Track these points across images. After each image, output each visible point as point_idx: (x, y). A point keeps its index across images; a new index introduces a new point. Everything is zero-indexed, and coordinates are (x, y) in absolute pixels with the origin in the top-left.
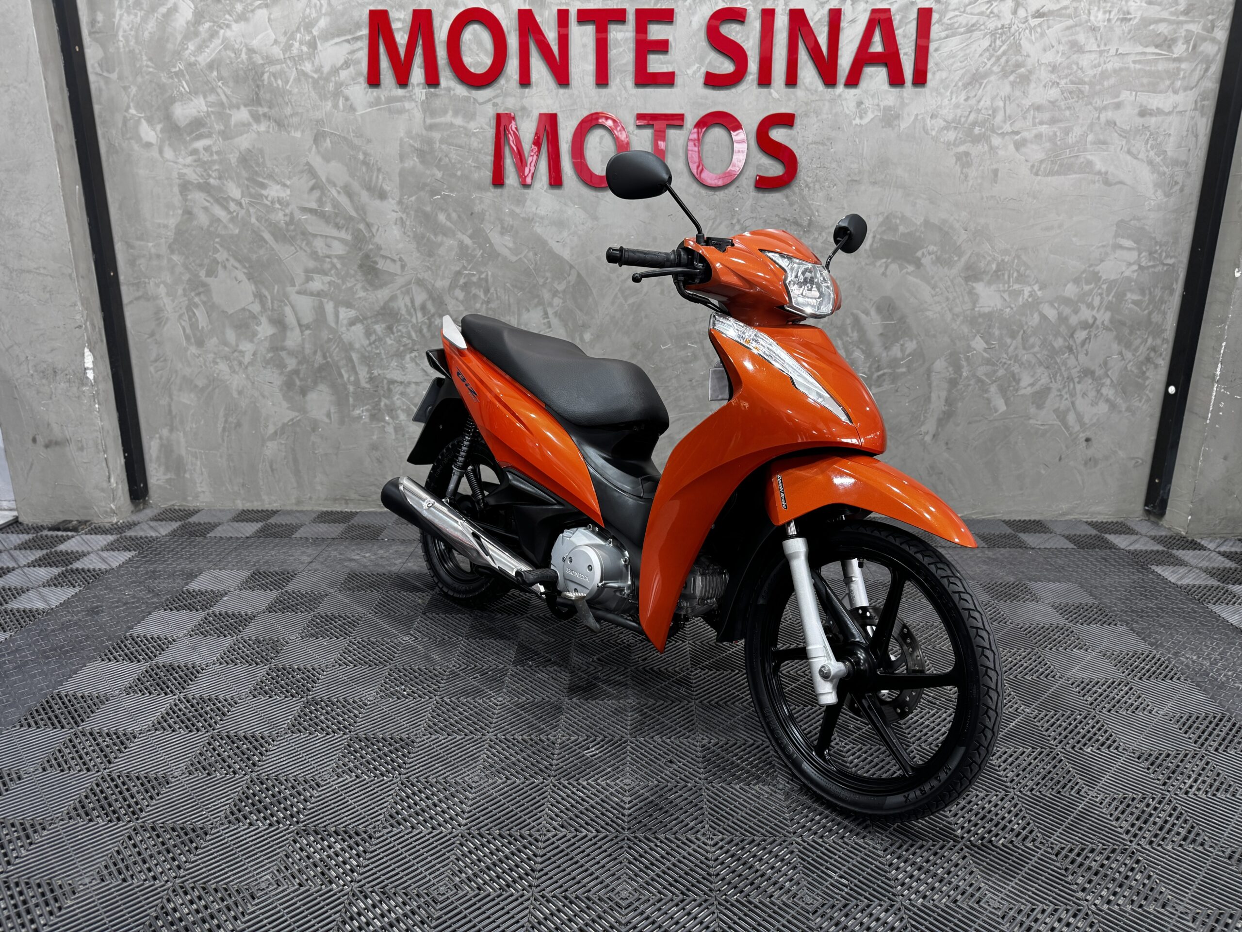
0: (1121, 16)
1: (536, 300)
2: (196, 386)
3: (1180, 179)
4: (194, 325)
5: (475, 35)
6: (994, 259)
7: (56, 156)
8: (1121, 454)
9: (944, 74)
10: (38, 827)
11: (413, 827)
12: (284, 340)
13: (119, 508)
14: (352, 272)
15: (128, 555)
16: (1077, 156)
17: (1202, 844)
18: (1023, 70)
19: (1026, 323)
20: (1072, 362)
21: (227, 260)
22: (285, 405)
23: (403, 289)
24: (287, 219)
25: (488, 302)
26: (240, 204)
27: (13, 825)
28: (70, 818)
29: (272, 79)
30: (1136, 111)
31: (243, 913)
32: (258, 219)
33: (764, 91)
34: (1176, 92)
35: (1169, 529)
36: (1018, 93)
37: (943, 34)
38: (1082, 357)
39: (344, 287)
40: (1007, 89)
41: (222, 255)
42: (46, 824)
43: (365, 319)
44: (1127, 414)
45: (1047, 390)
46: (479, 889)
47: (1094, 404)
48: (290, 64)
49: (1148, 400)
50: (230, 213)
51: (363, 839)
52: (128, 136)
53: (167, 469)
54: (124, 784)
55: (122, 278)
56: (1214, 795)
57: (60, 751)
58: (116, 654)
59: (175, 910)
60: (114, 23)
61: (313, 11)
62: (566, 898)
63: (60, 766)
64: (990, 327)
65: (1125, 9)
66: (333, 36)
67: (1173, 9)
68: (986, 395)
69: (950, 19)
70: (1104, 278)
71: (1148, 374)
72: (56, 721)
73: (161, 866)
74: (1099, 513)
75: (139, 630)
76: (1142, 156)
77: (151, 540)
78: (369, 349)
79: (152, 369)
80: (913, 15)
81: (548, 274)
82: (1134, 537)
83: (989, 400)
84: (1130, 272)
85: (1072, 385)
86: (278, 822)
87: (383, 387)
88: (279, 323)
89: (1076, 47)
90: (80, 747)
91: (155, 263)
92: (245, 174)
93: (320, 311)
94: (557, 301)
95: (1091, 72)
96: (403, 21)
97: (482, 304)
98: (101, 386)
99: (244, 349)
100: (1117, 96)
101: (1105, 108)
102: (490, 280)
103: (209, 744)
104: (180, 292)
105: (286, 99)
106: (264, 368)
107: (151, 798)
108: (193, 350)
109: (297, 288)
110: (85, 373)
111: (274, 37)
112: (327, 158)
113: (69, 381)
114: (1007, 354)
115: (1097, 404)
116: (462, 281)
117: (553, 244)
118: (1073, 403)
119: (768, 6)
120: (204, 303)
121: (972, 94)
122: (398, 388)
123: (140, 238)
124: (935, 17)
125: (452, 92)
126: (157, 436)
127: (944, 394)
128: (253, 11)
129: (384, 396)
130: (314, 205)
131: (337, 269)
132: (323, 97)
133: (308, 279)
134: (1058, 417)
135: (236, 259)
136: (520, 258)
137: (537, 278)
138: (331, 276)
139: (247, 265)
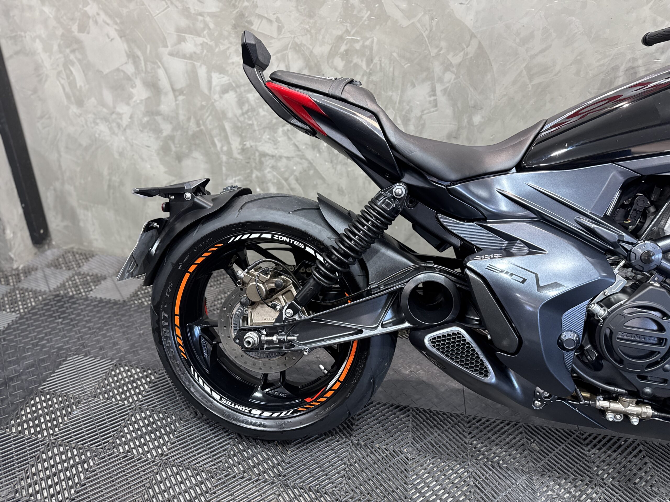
1: (425, 74)
2: (80, 145)
4: (72, 84)
12: (158, 104)
14: (226, 33)
21: (98, 14)
22: (162, 169)
23: (279, 55)
25: (370, 74)
39: (217, 50)
41: (92, 9)
43: (238, 86)
53: (64, 217)
78: (241, 119)
79: (39, 125)
81: (443, 44)
87: (255, 159)
88: (153, 86)
91: (28, 14)
93: (193, 76)
94: (449, 76)
97: (363, 75)
99: (121, 111)
102: (375, 47)
104: (55, 48)
106: (142, 131)
108: (74, 109)
109: (170, 48)
116: (343, 48)
117: (455, 6)
120: (79, 60)
122: (269, 161)
126: (52, 188)
129: (255, 168)
131: (210, 29)
133: (181, 40)
135: (107, 13)
136: (413, 23)
137: (429, 48)
138: (204, 37)
139: (118, 21)
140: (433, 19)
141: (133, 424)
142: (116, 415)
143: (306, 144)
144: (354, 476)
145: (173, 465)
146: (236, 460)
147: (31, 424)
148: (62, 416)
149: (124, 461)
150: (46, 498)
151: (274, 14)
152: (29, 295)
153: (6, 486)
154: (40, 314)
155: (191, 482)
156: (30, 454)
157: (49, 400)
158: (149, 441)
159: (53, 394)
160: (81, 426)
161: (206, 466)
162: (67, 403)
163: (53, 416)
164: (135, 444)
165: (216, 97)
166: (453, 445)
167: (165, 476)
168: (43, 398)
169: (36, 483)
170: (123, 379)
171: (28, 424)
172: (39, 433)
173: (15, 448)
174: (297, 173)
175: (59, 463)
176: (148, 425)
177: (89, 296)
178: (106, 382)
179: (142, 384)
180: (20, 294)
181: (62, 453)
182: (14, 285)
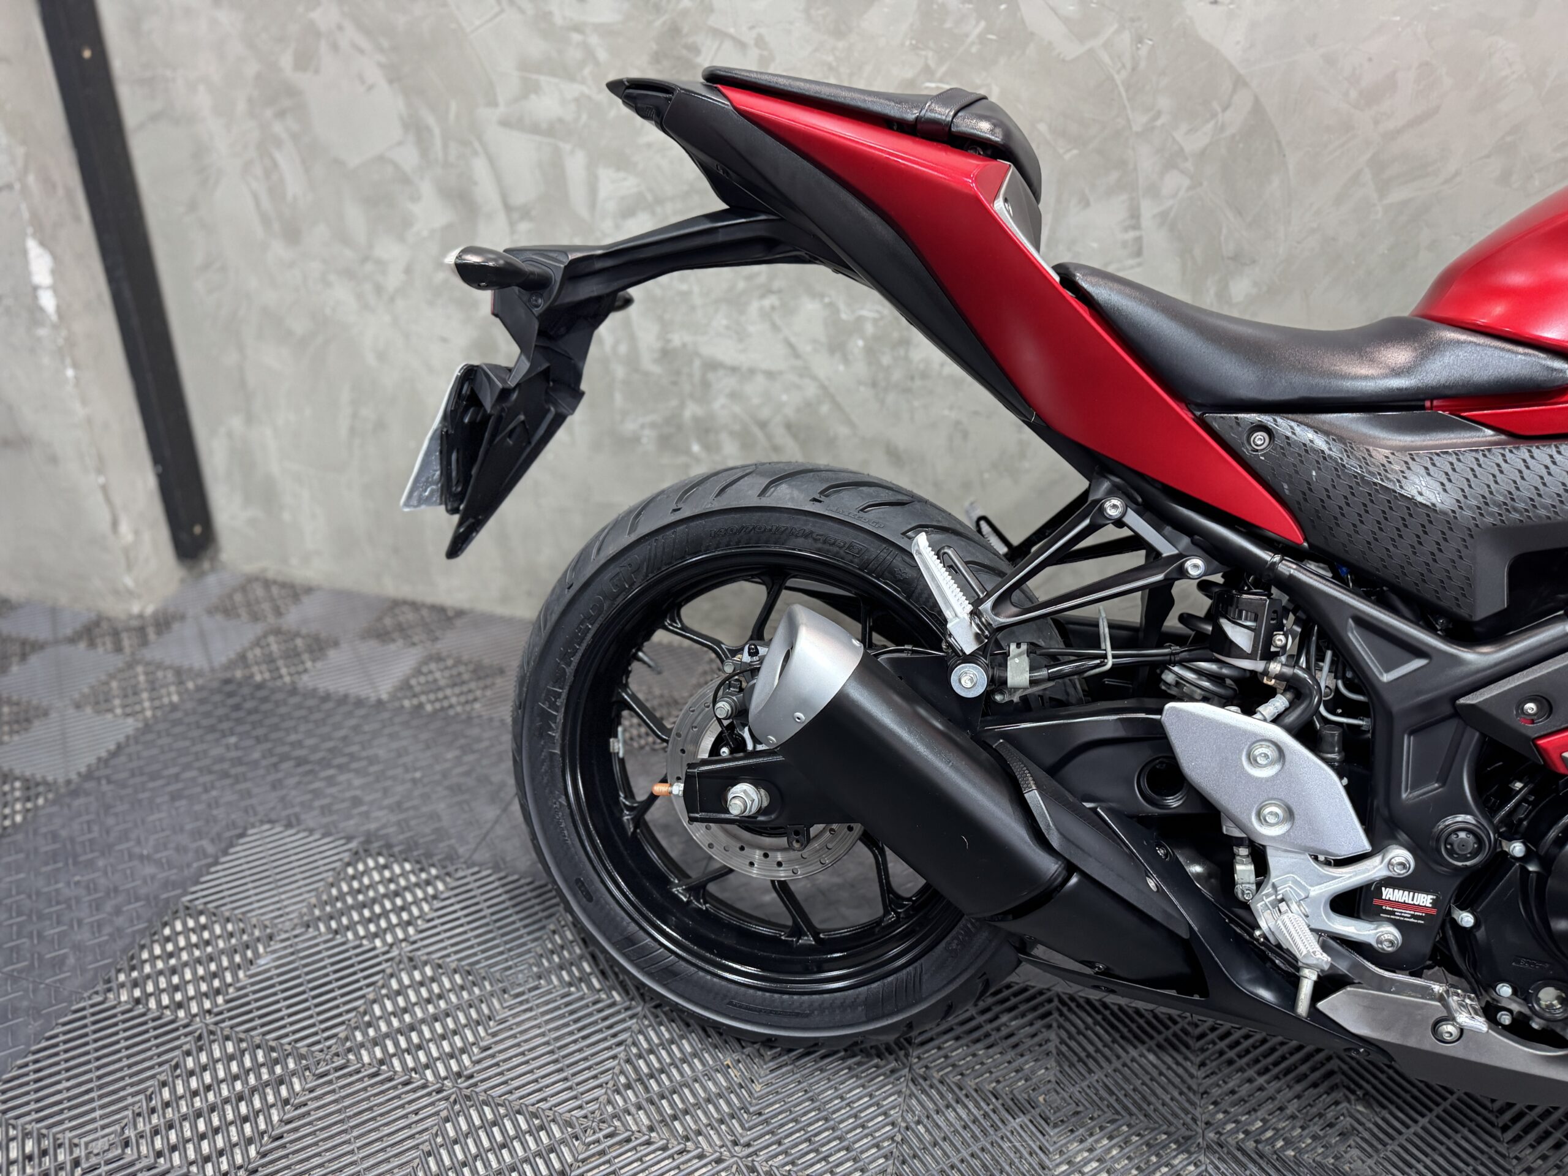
1: (1114, 176)
2: (290, 333)
4: (276, 191)
13: (149, 579)
21: (340, 28)
53: (248, 499)
55: (118, 67)
79: (199, 285)
81: (1164, 103)
87: (691, 376)
91: (182, 29)
93: (554, 173)
99: (385, 256)
104: (241, 106)
108: (278, 249)
109: (502, 109)
110: (35, 298)
113: (8, 311)
120: (295, 137)
122: (725, 381)
126: (223, 430)
129: (692, 396)
131: (597, 63)
133: (530, 88)
135: (359, 26)
136: (1091, 51)
137: (1129, 112)
138: (583, 82)
139: (385, 44)
140: (1140, 40)
141: (393, 995)
142: (354, 973)
143: (815, 341)
144: (915, 1156)
145: (486, 1103)
146: (633, 1099)
147: (163, 983)
148: (235, 968)
149: (372, 1086)
150: (191, 1163)
151: (752, 28)
152: (165, 677)
153: (103, 1127)
154: (189, 724)
155: (525, 1146)
156: (159, 1055)
157: (204, 927)
158: (431, 1040)
159: (214, 915)
160: (275, 994)
161: (561, 1109)
162: (245, 937)
163: (213, 967)
164: (396, 1044)
166: (1159, 1091)
167: (464, 1127)
168: (191, 923)
169: (170, 1126)
170: (372, 886)
171: (156, 985)
172: (180, 1005)
173: (127, 1039)
174: (789, 412)
175: (222, 1081)
176: (429, 1001)
177: (300, 685)
178: (334, 892)
179: (416, 902)
180: (146, 674)
181: (231, 1058)
182: (133, 654)
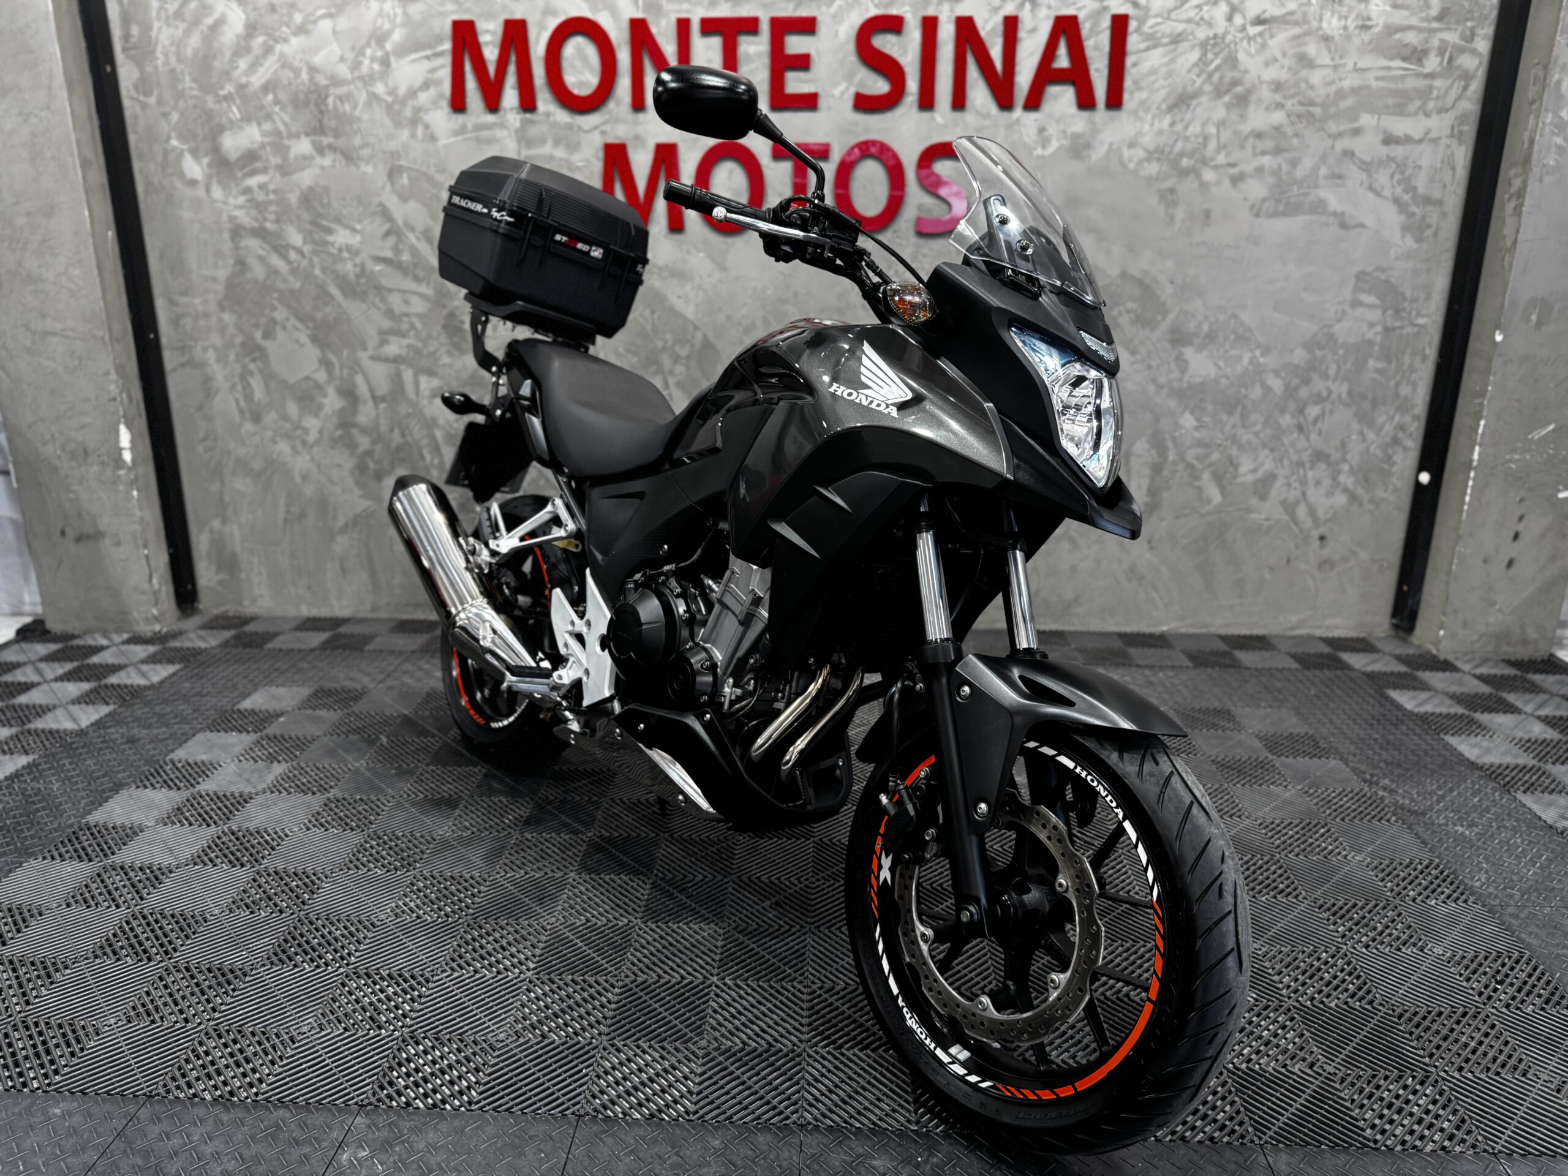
0: (1360, 23)
2: (252, 470)
3: (1434, 219)
4: (249, 396)
5: (579, 49)
6: (1206, 318)
7: (83, 197)
8: (1364, 555)
9: (1143, 95)
10: (61, 966)
11: (476, 972)
12: (355, 413)
13: (162, 614)
14: (435, 334)
15: (171, 669)
16: (1306, 194)
17: (1371, 1003)
18: (1239, 89)
19: (1246, 396)
20: (1302, 443)
21: (287, 319)
22: (357, 492)
24: (358, 270)
26: (300, 252)
27: (33, 964)
28: (96, 957)
29: (338, 103)
30: (1380, 137)
31: (281, 1058)
32: (324, 270)
33: (926, 115)
34: (1427, 115)
35: (1419, 647)
36: (1234, 117)
37: (1143, 46)
38: (1314, 436)
40: (1220, 112)
41: (280, 314)
42: (69, 962)
44: (1370, 507)
45: (1271, 477)
46: (543, 1036)
47: (1330, 494)
48: (359, 84)
49: (1396, 490)
50: (289, 262)
51: (419, 983)
52: (170, 171)
53: (219, 569)
54: (157, 921)
55: (164, 341)
56: (1399, 950)
57: (86, 886)
58: (153, 781)
59: (207, 1053)
60: (150, 37)
61: (386, 20)
62: (638, 1047)
63: (85, 902)
64: (1202, 400)
65: (1365, 14)
66: (410, 51)
67: (1424, 14)
68: (1197, 484)
69: (1152, 27)
70: (1341, 340)
71: (1395, 458)
72: (82, 854)
73: (194, 1007)
74: (1337, 627)
75: (181, 754)
76: (1387, 192)
77: (196, 653)
79: (200, 449)
80: (1106, 23)
82: (1374, 656)
83: (1200, 490)
84: (1374, 334)
85: (1302, 472)
86: (327, 964)
88: (349, 394)
89: (1305, 61)
90: (108, 882)
91: (202, 323)
92: (306, 216)
93: (397, 381)
94: (679, 369)
95: (1322, 91)
96: (493, 33)
98: (140, 470)
99: (308, 426)
100: (1355, 119)
101: (1340, 135)
103: (254, 880)
104: (232, 357)
105: (355, 127)
106: (333, 448)
107: (187, 937)
108: (248, 427)
109: (370, 352)
110: (120, 455)
111: (338, 52)
112: (404, 198)
113: (103, 463)
114: (1222, 432)
115: (1333, 494)
117: (673, 299)
118: (1304, 494)
119: (931, 12)
120: (261, 371)
121: (1178, 118)
123: (185, 293)
124: (1133, 25)
125: (552, 119)
126: (207, 528)
127: (1145, 482)
128: (314, 22)
130: (388, 254)
131: (417, 330)
132: (398, 124)
133: (383, 342)
134: (1285, 510)
135: (298, 318)
138: (410, 338)
139: (311, 325)
165: (425, 402)
